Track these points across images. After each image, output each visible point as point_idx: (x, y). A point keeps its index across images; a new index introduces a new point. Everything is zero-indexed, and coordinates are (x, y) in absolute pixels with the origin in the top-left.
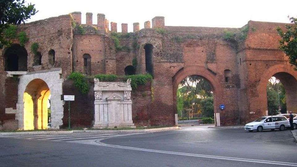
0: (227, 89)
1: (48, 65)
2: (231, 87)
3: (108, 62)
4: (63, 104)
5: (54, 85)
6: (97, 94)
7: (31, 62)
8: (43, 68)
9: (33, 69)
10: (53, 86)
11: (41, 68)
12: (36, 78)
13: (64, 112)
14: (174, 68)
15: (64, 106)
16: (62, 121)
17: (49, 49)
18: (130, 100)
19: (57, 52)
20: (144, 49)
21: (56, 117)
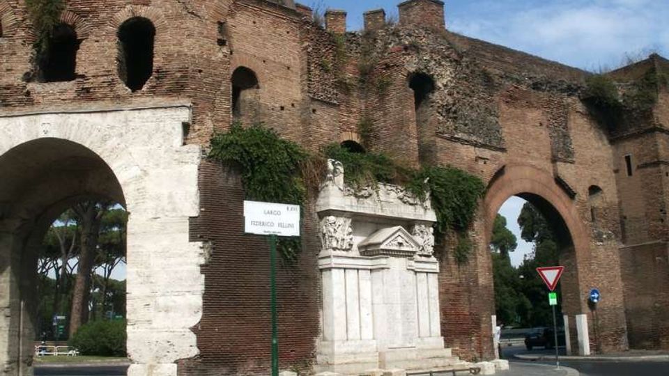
0: (598, 243)
1: (112, 84)
2: (604, 236)
3: (318, 112)
4: (202, 261)
5: (152, 172)
6: (337, 224)
7: (20, 67)
8: (86, 94)
9: (28, 94)
10: (146, 173)
11: (72, 94)
12: (42, 135)
13: (204, 298)
14: (485, 163)
15: (204, 269)
16: (193, 338)
17: (123, 16)
18: (433, 259)
19: (165, 28)
20: (411, 89)
21: (160, 321)
